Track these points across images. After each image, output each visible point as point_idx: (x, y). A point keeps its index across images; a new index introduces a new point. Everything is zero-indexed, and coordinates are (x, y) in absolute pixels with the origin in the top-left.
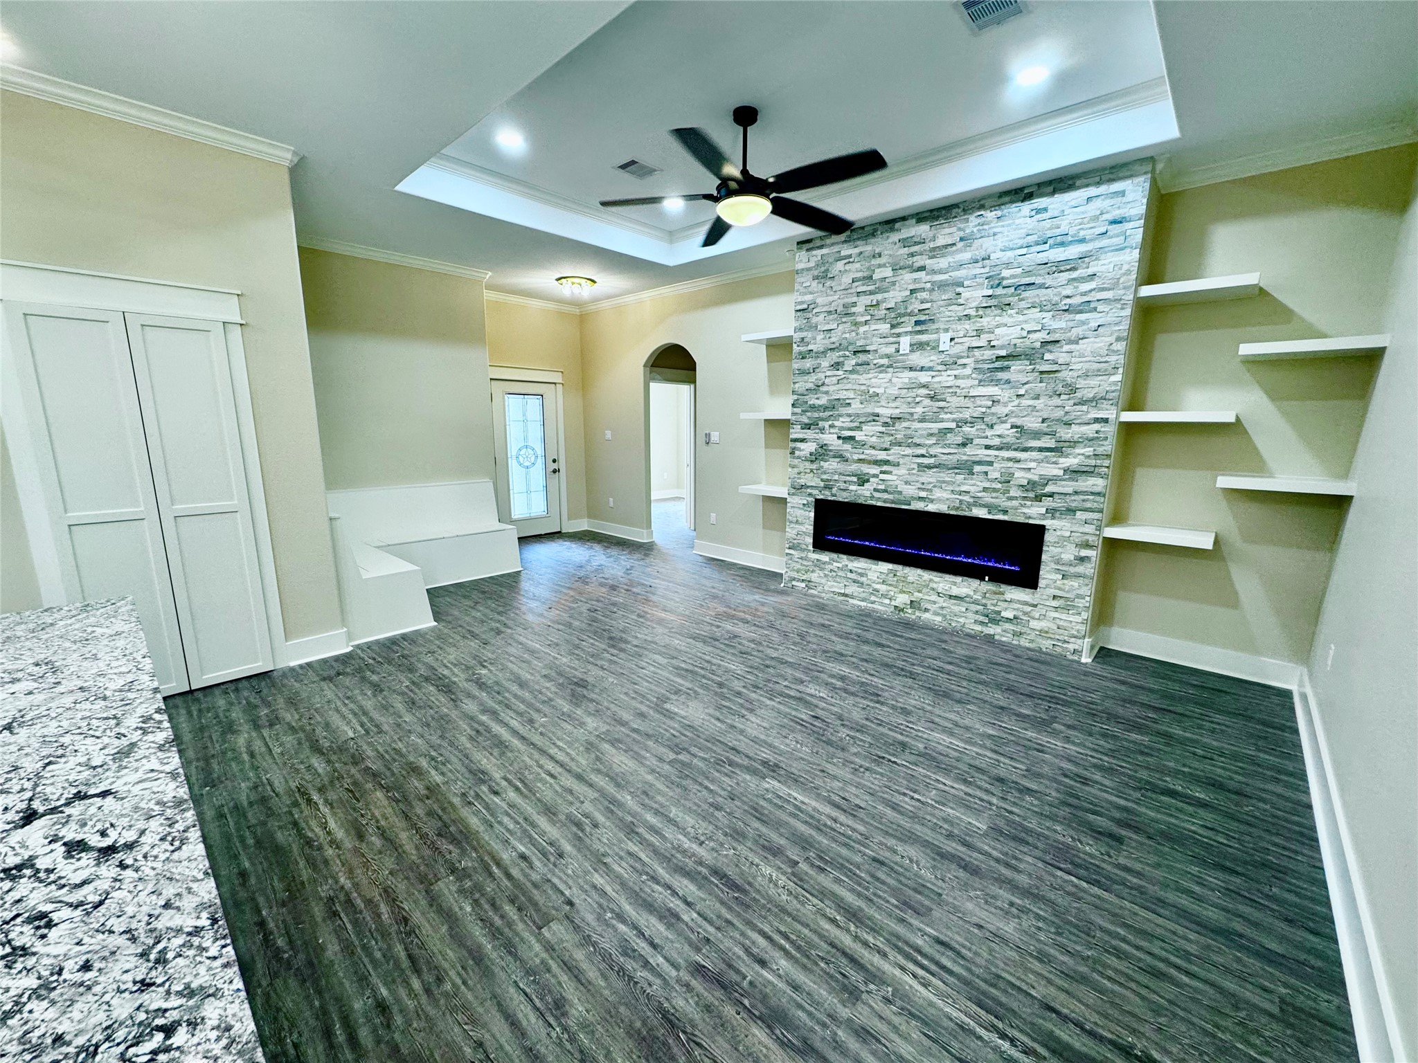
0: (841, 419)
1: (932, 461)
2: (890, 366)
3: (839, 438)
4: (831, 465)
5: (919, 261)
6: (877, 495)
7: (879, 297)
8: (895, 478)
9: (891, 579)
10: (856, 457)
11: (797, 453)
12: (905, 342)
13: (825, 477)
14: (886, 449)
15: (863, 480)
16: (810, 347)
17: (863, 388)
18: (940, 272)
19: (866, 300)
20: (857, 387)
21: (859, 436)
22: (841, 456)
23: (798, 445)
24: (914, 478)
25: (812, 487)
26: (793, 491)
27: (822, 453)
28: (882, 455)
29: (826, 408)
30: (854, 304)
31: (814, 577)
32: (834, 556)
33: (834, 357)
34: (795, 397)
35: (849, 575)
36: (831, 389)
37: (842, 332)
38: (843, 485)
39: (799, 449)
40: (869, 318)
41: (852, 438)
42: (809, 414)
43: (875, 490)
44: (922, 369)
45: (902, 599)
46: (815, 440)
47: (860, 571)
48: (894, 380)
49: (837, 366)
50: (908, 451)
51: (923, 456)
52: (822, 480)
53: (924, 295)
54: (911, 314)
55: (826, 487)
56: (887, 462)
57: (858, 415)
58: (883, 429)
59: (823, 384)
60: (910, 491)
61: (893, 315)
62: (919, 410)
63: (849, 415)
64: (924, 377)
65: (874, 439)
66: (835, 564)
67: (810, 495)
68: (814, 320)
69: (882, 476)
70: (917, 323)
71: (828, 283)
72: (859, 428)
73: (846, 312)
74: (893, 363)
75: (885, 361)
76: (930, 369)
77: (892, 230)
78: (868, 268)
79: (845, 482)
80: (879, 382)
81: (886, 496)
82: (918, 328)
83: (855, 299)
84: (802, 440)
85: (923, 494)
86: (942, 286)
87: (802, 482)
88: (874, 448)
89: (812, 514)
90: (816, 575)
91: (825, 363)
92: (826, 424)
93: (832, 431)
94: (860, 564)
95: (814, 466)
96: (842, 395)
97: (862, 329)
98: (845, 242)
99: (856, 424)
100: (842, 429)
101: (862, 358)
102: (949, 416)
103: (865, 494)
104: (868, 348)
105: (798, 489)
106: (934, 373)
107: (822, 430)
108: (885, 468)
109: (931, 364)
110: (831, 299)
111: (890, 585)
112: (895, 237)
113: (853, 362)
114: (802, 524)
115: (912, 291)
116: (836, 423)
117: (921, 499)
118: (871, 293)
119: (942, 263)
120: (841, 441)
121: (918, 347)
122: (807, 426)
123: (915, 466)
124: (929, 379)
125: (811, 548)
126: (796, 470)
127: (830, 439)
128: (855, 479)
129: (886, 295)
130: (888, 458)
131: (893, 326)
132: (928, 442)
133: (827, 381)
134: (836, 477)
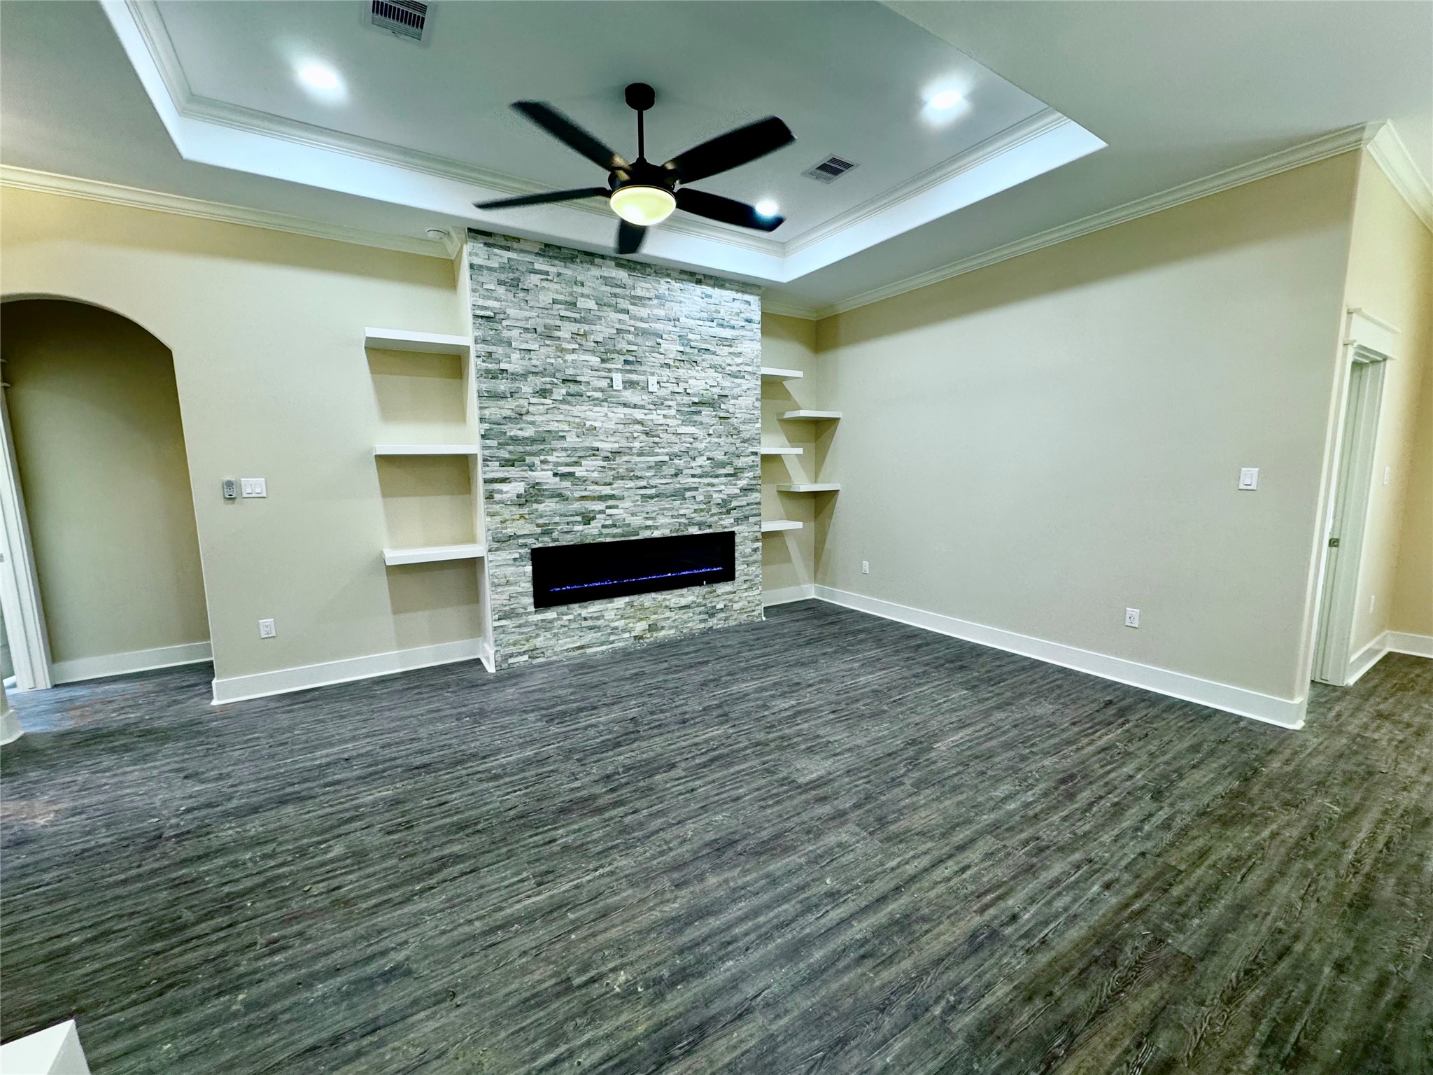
0: (555, 454)
1: (653, 491)
2: (606, 400)
3: (555, 475)
4: (548, 506)
5: (624, 304)
6: (605, 531)
7: (587, 327)
8: (621, 511)
9: (630, 611)
10: (577, 495)
11: (497, 497)
12: (618, 379)
13: (540, 521)
14: (610, 484)
15: (588, 519)
16: (503, 366)
17: (577, 420)
18: (641, 320)
19: (574, 327)
20: (571, 419)
21: (580, 472)
22: (560, 495)
23: (497, 486)
24: (640, 509)
25: (524, 535)
26: (496, 545)
27: (534, 493)
28: (606, 490)
29: (533, 441)
30: (558, 328)
31: (539, 642)
32: (564, 608)
33: (539, 382)
34: (487, 426)
35: (585, 624)
36: (538, 418)
37: (543, 355)
38: (566, 528)
39: (500, 492)
40: (576, 346)
41: (571, 474)
42: (510, 448)
43: (604, 526)
44: (635, 406)
45: (640, 627)
46: (523, 479)
47: (595, 615)
48: (610, 415)
49: (543, 393)
50: (631, 484)
51: (645, 487)
52: (538, 526)
53: (631, 337)
54: (619, 352)
55: (544, 533)
56: (612, 497)
57: (575, 449)
58: (605, 464)
59: (528, 412)
60: (637, 521)
61: (602, 349)
62: (637, 444)
63: (565, 450)
64: (638, 414)
65: (595, 474)
66: (566, 618)
67: (525, 545)
68: (506, 334)
69: (609, 511)
70: (626, 362)
71: (521, 295)
72: (576, 463)
73: (548, 334)
74: (607, 398)
75: (598, 395)
76: (643, 407)
77: (592, 263)
78: (571, 294)
79: (568, 524)
80: (596, 416)
81: (615, 531)
82: (628, 367)
83: (558, 323)
84: (504, 480)
85: (649, 523)
86: (645, 333)
87: (510, 531)
88: (597, 484)
89: (529, 569)
90: (541, 639)
91: (526, 389)
92: (537, 460)
93: (545, 467)
94: (594, 608)
95: (525, 510)
96: (554, 426)
97: (569, 357)
98: (537, 254)
99: (574, 459)
100: (557, 464)
101: (574, 388)
102: (662, 450)
103: (593, 533)
104: (579, 378)
105: (501, 541)
106: (646, 411)
107: (531, 467)
108: (610, 503)
109: (643, 403)
110: (527, 314)
111: (629, 618)
112: (595, 272)
113: (564, 391)
114: (516, 583)
115: (619, 331)
116: (550, 458)
117: (648, 527)
118: (576, 321)
119: (644, 312)
120: (557, 479)
121: (630, 384)
122: (510, 463)
123: (639, 498)
124: (643, 417)
125: (532, 609)
126: (498, 519)
127: (544, 476)
128: (579, 518)
129: (593, 327)
130: (613, 492)
131: (603, 361)
132: (647, 474)
133: (531, 409)
134: (557, 519)
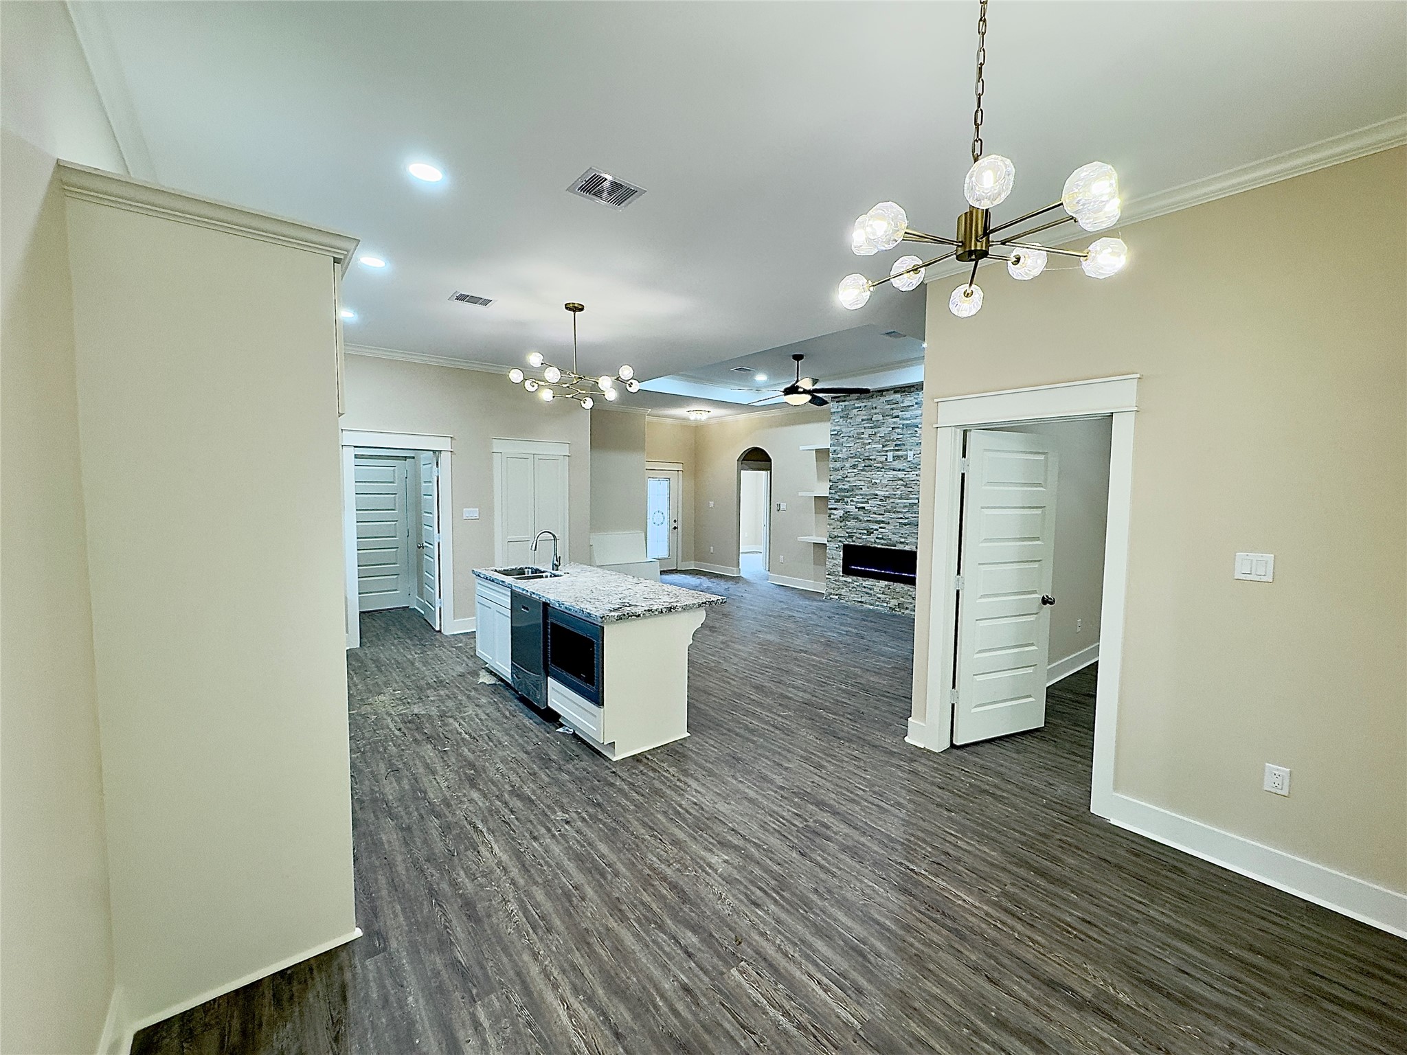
0: (857, 497)
1: (906, 521)
2: (883, 468)
3: (856, 508)
4: (852, 523)
5: (896, 413)
6: (878, 541)
7: (876, 430)
8: (887, 531)
9: (887, 591)
10: (865, 519)
11: (832, 516)
12: (890, 455)
13: (848, 531)
14: (882, 514)
15: (870, 533)
16: (839, 456)
17: (869, 479)
18: (907, 419)
19: (870, 431)
20: (866, 479)
21: (867, 506)
22: (857, 518)
23: (833, 511)
24: (897, 531)
25: (841, 536)
26: (830, 539)
27: (846, 516)
28: (880, 518)
29: (848, 491)
30: (863, 433)
31: (843, 592)
32: (855, 578)
33: (852, 461)
34: (831, 484)
35: (864, 590)
36: (851, 479)
37: (856, 448)
38: (859, 536)
39: (834, 514)
40: (871, 441)
41: (864, 508)
42: (839, 493)
43: (877, 538)
44: (899, 470)
45: (894, 602)
46: (842, 509)
47: (869, 587)
48: (885, 475)
49: (854, 467)
50: (894, 515)
51: (901, 518)
52: (847, 533)
53: (899, 431)
54: (893, 440)
55: (849, 537)
56: (883, 522)
57: (866, 495)
58: (880, 503)
59: (847, 477)
60: (895, 538)
61: (883, 440)
62: (899, 492)
63: (861, 495)
64: (901, 474)
65: (875, 509)
66: (855, 583)
67: (840, 541)
68: (841, 440)
69: (880, 530)
70: (896, 445)
71: (849, 421)
72: (867, 503)
73: (859, 437)
74: (884, 467)
75: (880, 465)
76: (903, 470)
77: (882, 396)
78: (870, 415)
79: (860, 534)
80: (877, 476)
81: (883, 541)
82: (897, 448)
83: (863, 430)
84: (835, 509)
85: (903, 540)
86: (908, 426)
87: (836, 534)
88: (875, 514)
89: (841, 553)
90: (844, 590)
91: (848, 465)
92: (849, 500)
93: (852, 503)
94: (869, 582)
95: (842, 524)
96: (858, 483)
97: (867, 447)
98: (857, 399)
99: (866, 500)
100: (857, 502)
101: (868, 463)
102: (914, 496)
103: (871, 541)
104: (871, 457)
105: (833, 538)
106: (906, 473)
107: (847, 503)
108: (882, 525)
109: (904, 468)
110: (850, 429)
111: (887, 595)
112: (883, 399)
113: (863, 465)
114: (836, 559)
115: (893, 428)
116: (854, 499)
117: (901, 543)
118: (872, 428)
119: (908, 415)
120: (857, 510)
121: (896, 458)
122: (837, 501)
123: (898, 524)
124: (903, 476)
125: (841, 574)
126: (832, 527)
127: (851, 508)
128: (866, 532)
129: (879, 429)
130: (883, 519)
131: (883, 446)
132: (904, 510)
133: (849, 475)
134: (855, 531)
